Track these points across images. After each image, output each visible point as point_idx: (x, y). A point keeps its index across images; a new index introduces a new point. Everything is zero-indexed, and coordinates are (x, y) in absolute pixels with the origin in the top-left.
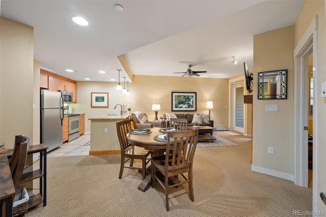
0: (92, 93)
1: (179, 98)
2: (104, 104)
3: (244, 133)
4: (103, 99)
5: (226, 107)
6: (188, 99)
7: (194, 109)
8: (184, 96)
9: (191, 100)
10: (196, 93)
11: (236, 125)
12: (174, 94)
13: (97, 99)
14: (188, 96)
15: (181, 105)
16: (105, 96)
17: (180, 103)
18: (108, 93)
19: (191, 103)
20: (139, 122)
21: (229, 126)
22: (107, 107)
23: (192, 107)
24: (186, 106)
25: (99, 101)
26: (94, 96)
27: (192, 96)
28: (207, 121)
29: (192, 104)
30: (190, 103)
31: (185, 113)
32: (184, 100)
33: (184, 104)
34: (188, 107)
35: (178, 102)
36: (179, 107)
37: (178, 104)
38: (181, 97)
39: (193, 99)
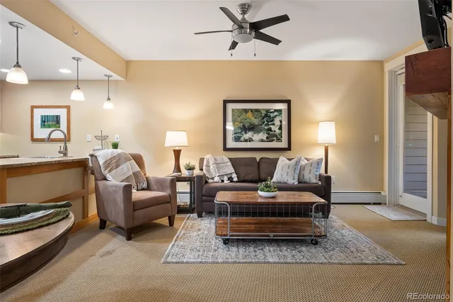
0: (33, 107)
1: (244, 116)
3: (429, 212)
4: (57, 120)
5: (377, 138)
6: (268, 117)
7: (284, 144)
8: (257, 111)
9: (277, 122)
10: (288, 102)
11: (407, 190)
12: (230, 107)
13: (45, 121)
14: (268, 111)
15: (249, 135)
16: (62, 113)
17: (246, 129)
18: (68, 107)
19: (275, 128)
20: (105, 179)
21: (386, 192)
23: (279, 140)
24: (263, 136)
25: (50, 126)
26: (39, 113)
27: (280, 111)
28: (312, 178)
29: (278, 131)
30: (273, 128)
31: (258, 156)
32: (256, 121)
33: (259, 132)
34: (267, 138)
35: (240, 128)
36: (242, 139)
37: (240, 131)
38: (250, 114)
39: (280, 119)
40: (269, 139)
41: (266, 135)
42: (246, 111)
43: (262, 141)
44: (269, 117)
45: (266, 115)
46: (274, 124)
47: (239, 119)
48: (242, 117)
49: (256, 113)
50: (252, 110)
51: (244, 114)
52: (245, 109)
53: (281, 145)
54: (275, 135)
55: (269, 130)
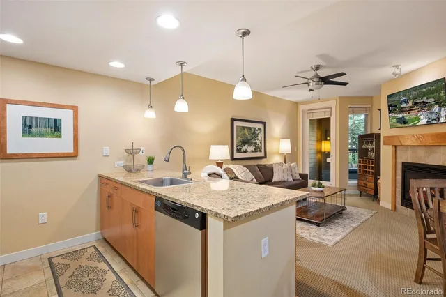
0: (5, 102)
2: (63, 144)
4: (56, 126)
7: (263, 154)
13: (29, 127)
14: (255, 128)
15: (246, 147)
16: (66, 117)
17: (244, 143)
18: (75, 109)
22: (74, 156)
25: (41, 135)
27: (260, 129)
29: (260, 145)
32: (249, 137)
33: (250, 145)
35: (241, 142)
36: (242, 150)
37: (241, 144)
38: (246, 131)
39: (261, 136)
40: (256, 150)
41: (254, 147)
43: (253, 152)
44: (256, 133)
45: (254, 133)
46: (258, 139)
47: (240, 134)
48: (242, 133)
49: (249, 130)
50: (247, 128)
51: (243, 131)
52: (243, 127)
53: (261, 154)
54: (258, 148)
55: (256, 143)
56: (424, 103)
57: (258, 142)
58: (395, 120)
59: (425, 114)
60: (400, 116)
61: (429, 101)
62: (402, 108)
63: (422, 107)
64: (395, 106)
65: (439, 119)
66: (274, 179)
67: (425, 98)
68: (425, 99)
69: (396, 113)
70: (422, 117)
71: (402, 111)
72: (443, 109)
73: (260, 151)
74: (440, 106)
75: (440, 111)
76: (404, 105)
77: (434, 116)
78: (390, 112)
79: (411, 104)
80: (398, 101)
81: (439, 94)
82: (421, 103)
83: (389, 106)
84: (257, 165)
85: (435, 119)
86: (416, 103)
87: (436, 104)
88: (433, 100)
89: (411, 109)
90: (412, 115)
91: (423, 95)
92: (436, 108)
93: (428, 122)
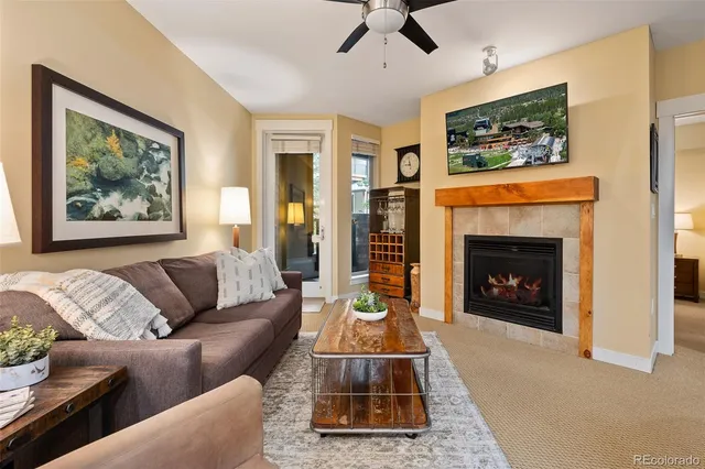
1: (99, 142)
7: (175, 227)
8: (130, 137)
9: (163, 174)
10: (179, 137)
14: (149, 143)
15: (108, 202)
17: (104, 182)
27: (163, 148)
29: (165, 197)
30: (158, 187)
32: (127, 165)
34: (149, 212)
35: (91, 177)
36: (96, 212)
37: (89, 186)
38: (114, 141)
39: (168, 169)
40: (152, 215)
41: (147, 205)
42: (105, 129)
43: (140, 218)
44: (152, 159)
45: (146, 156)
46: (158, 179)
47: (86, 149)
48: (94, 144)
49: (127, 143)
50: (118, 132)
51: (99, 136)
52: (101, 125)
53: (169, 227)
54: (160, 206)
55: (152, 190)
56: (522, 128)
57: (160, 189)
58: (460, 161)
59: (523, 148)
60: (472, 152)
61: (532, 125)
62: (476, 138)
63: (517, 137)
64: (464, 134)
65: (549, 157)
66: (223, 302)
67: (525, 119)
68: (524, 122)
69: (464, 147)
70: (515, 155)
71: (475, 142)
72: (557, 140)
73: (167, 217)
74: (552, 135)
75: (551, 143)
76: (481, 132)
77: (539, 153)
78: (451, 144)
79: (495, 130)
80: (469, 125)
81: (553, 113)
82: (515, 128)
83: (449, 133)
84: (163, 262)
85: (540, 159)
86: (506, 129)
87: (546, 131)
88: (540, 123)
89: (496, 139)
90: (497, 150)
91: (522, 113)
92: (545, 139)
93: (527, 162)
